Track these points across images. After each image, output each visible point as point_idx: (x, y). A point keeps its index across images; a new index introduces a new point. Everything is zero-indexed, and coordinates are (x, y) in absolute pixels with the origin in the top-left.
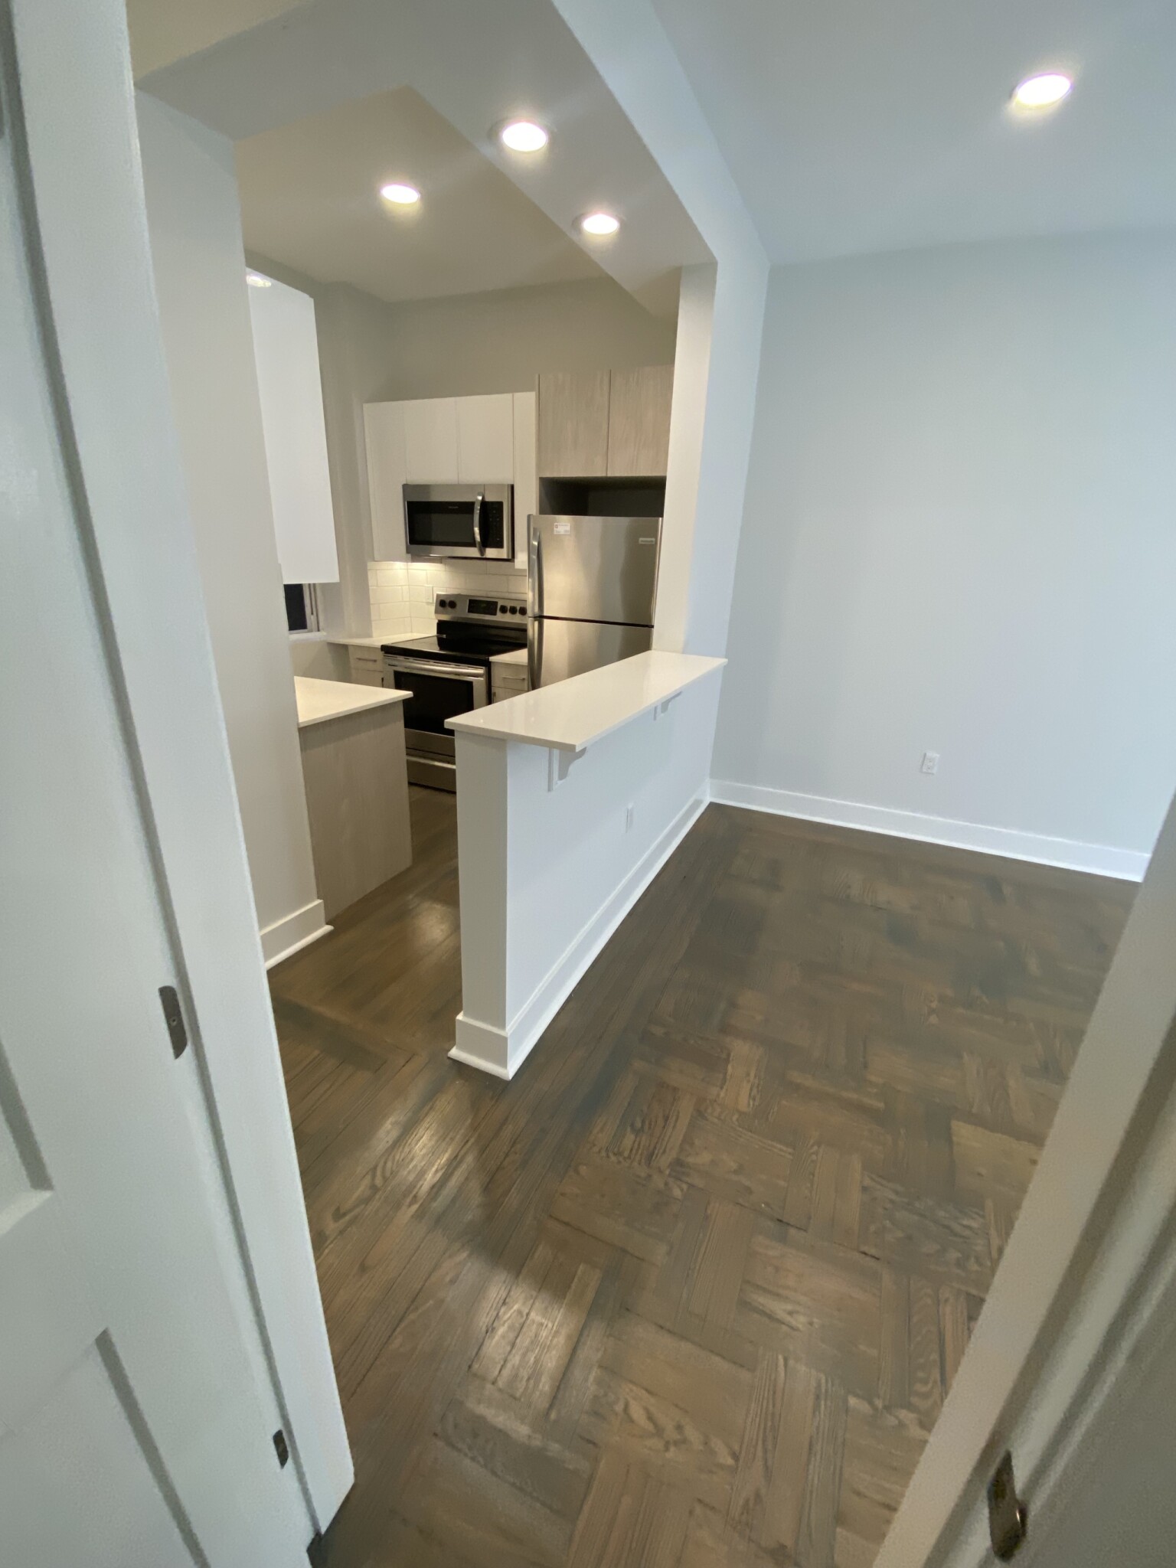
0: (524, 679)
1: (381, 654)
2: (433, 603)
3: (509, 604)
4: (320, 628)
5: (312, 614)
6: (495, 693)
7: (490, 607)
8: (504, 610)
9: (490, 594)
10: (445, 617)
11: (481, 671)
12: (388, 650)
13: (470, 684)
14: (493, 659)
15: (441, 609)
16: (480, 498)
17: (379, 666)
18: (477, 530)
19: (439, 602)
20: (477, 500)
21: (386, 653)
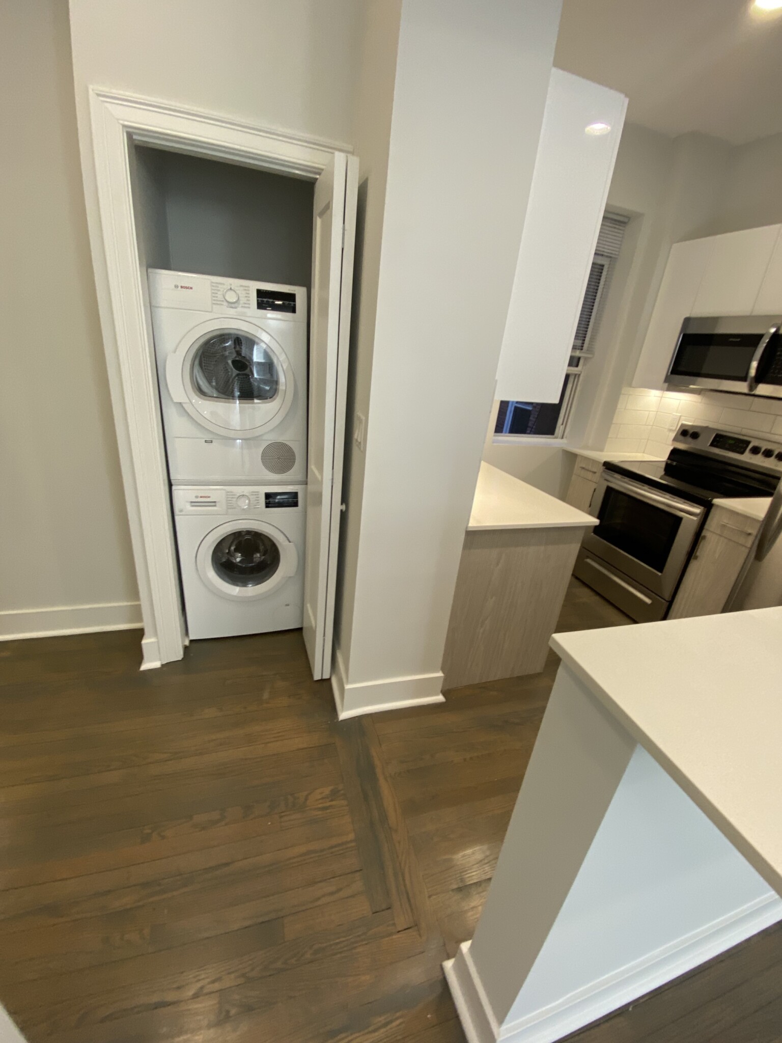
0: (750, 534)
1: (602, 468)
2: (675, 430)
3: (764, 446)
4: (565, 436)
5: (562, 424)
6: (704, 537)
7: (740, 445)
8: (755, 450)
9: (744, 432)
10: (681, 446)
11: (697, 510)
12: (610, 467)
13: (679, 520)
14: (717, 501)
15: (682, 438)
16: (773, 330)
17: (596, 478)
18: (754, 364)
19: (681, 430)
20: (768, 332)
21: (607, 468)
